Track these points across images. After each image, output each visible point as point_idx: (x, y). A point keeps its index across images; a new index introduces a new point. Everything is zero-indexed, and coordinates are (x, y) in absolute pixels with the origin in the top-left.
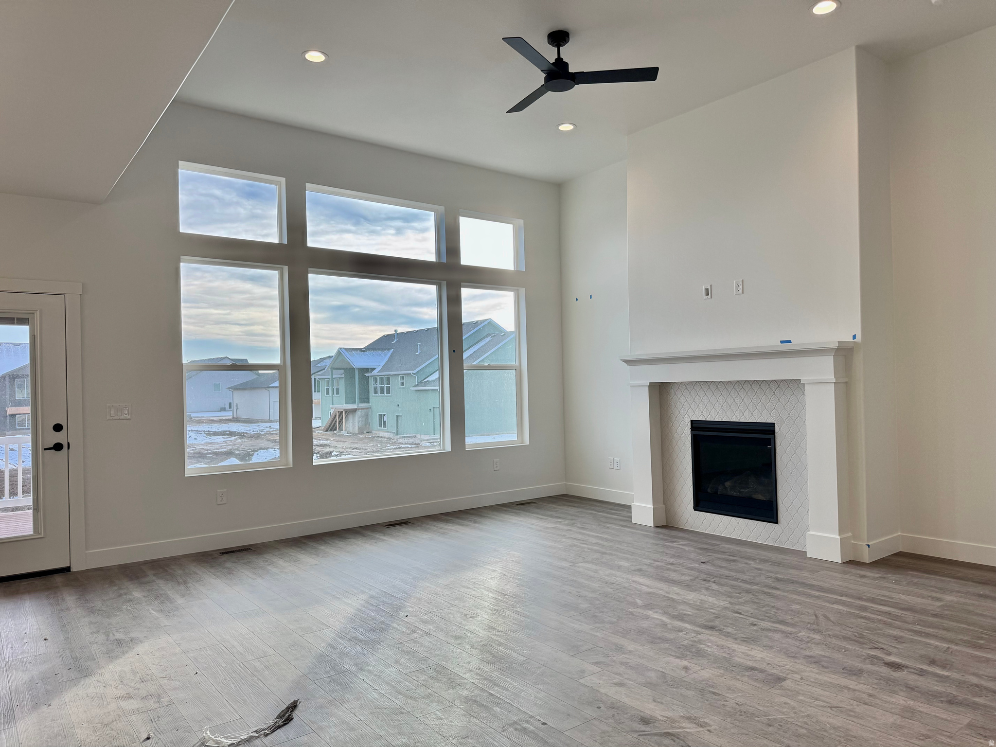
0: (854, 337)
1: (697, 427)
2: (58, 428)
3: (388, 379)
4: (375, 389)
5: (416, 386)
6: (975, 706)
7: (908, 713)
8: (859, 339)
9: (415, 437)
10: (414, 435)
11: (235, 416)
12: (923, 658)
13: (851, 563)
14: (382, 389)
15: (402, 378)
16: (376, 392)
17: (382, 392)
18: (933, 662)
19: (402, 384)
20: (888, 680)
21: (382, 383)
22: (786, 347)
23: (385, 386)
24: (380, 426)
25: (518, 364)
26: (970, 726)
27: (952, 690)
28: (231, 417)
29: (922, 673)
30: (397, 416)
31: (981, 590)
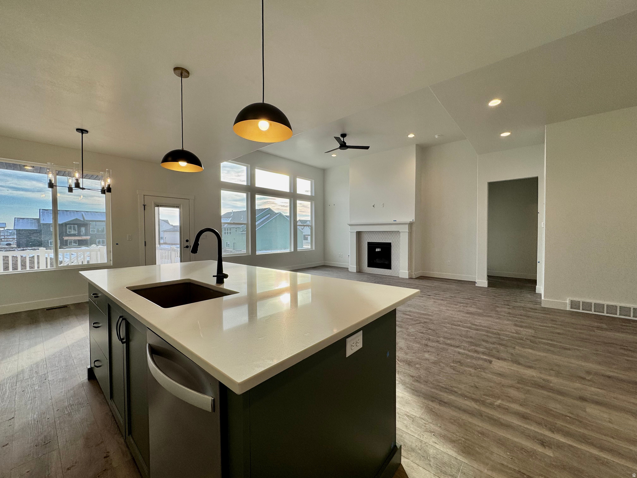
0: (413, 220)
1: (369, 244)
2: (187, 241)
3: (230, 229)
4: (225, 233)
5: (241, 232)
6: (447, 300)
7: (435, 302)
8: (414, 221)
9: (241, 251)
10: (241, 250)
11: (165, 242)
12: (434, 294)
13: (410, 278)
14: (228, 232)
15: (236, 229)
16: (225, 234)
17: (228, 234)
18: (436, 294)
19: (236, 231)
20: (429, 298)
21: (228, 230)
22: (395, 222)
23: (226, 231)
24: (227, 246)
25: (311, 225)
26: (447, 303)
27: (442, 298)
28: (163, 243)
29: (435, 296)
30: (234, 243)
31: (442, 282)
